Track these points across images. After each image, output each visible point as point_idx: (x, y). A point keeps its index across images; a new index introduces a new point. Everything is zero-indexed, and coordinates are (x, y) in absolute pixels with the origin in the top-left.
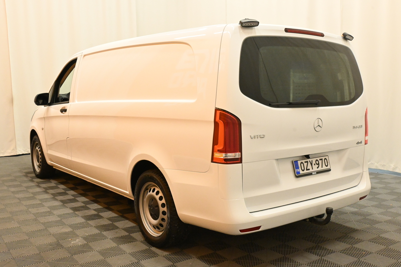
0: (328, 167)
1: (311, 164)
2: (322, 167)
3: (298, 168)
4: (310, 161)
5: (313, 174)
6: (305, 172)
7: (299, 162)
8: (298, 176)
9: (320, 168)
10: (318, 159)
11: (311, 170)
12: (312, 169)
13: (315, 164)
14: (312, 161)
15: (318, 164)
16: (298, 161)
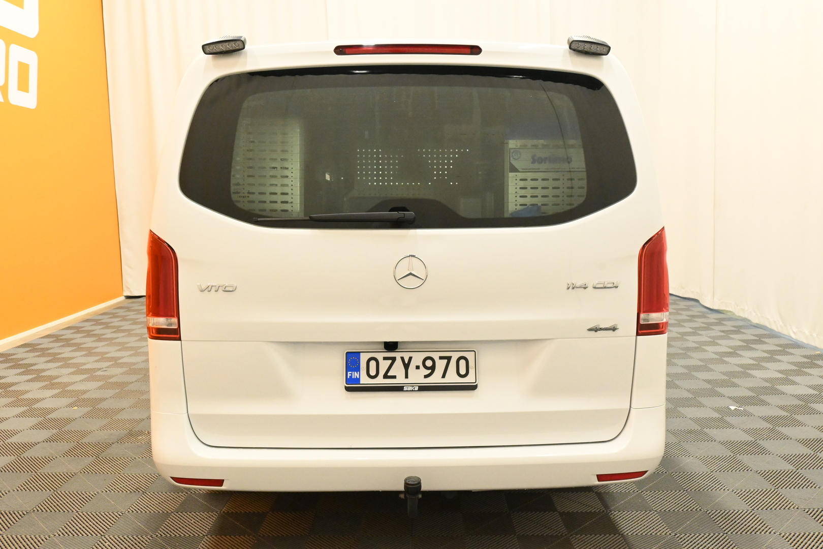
0: (470, 379)
1: (406, 366)
2: (444, 376)
3: (358, 369)
4: (402, 359)
5: (405, 388)
6: (380, 381)
7: (364, 358)
8: (353, 387)
9: (436, 379)
10: (436, 356)
11: (400, 380)
12: (407, 377)
13: (418, 367)
14: (410, 358)
15: (433, 368)
16: (361, 353)
